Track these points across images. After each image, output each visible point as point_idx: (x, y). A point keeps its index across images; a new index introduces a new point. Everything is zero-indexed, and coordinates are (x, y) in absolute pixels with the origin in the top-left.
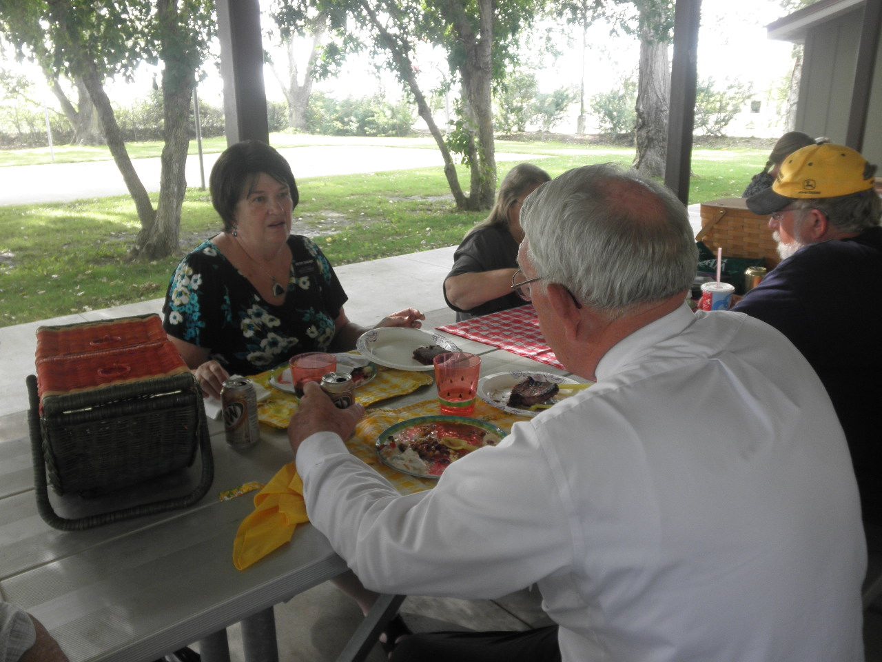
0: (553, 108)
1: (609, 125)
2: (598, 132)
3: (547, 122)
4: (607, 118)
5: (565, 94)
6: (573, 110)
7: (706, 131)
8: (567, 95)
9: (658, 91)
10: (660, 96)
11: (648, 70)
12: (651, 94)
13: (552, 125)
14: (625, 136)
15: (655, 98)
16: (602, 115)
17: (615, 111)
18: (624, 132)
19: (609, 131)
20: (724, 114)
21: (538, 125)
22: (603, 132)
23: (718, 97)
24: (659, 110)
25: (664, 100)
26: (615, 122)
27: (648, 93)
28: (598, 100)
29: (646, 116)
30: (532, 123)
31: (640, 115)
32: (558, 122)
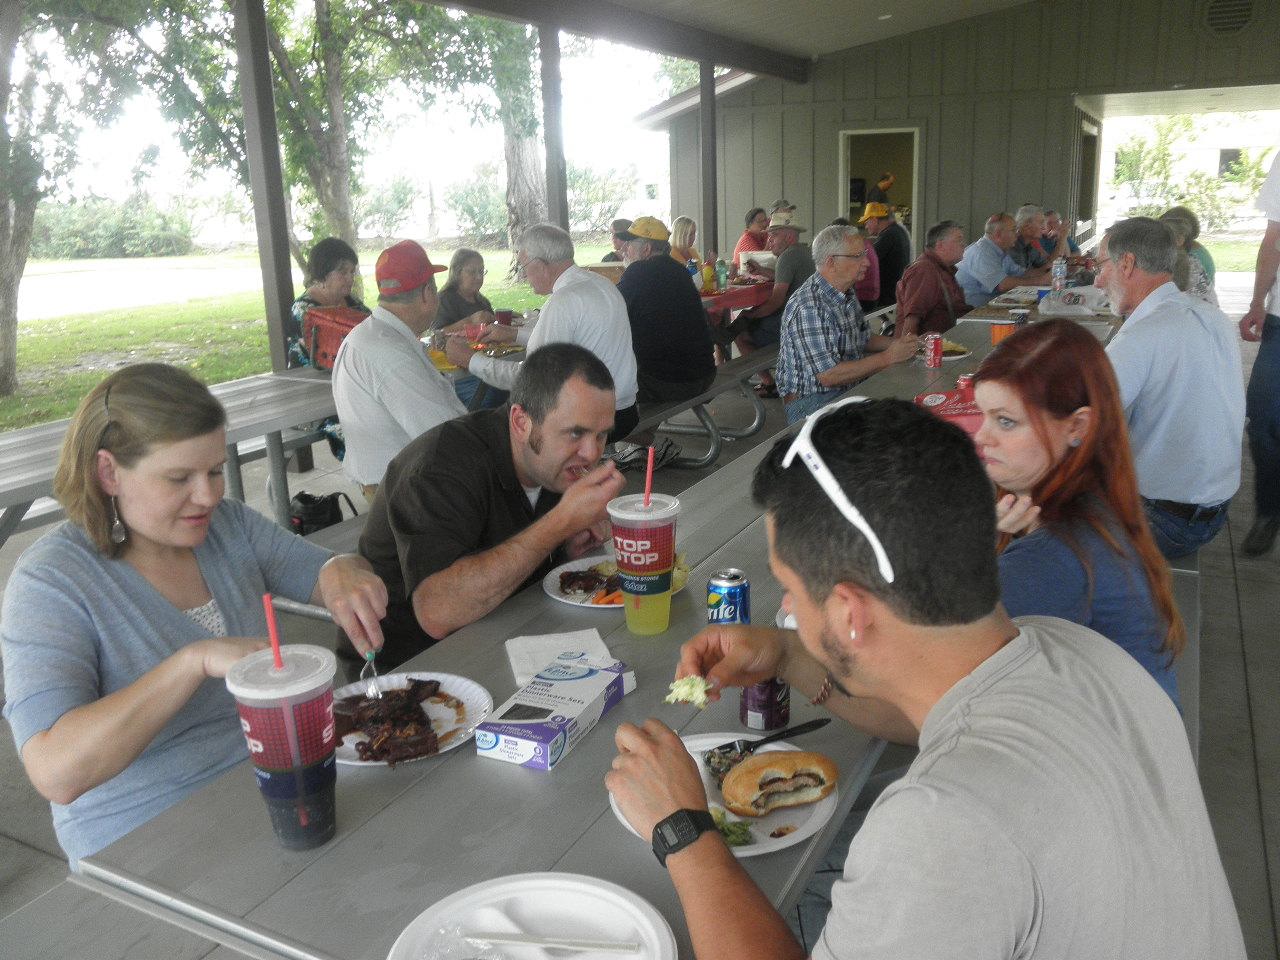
0: (395, 206)
1: (470, 225)
2: (456, 234)
3: (389, 224)
4: (466, 216)
5: (408, 186)
6: (420, 207)
7: (590, 226)
8: (411, 188)
9: (529, 182)
10: (533, 188)
11: (516, 160)
12: (523, 187)
13: (394, 228)
14: (491, 237)
15: (527, 190)
16: (459, 212)
17: (477, 205)
18: (489, 232)
19: (471, 232)
20: (609, 204)
21: (375, 230)
22: (463, 234)
23: (600, 185)
24: (533, 205)
25: (538, 192)
26: (477, 220)
27: (519, 186)
28: (453, 192)
29: (519, 211)
30: (367, 227)
31: (512, 210)
32: (402, 224)
